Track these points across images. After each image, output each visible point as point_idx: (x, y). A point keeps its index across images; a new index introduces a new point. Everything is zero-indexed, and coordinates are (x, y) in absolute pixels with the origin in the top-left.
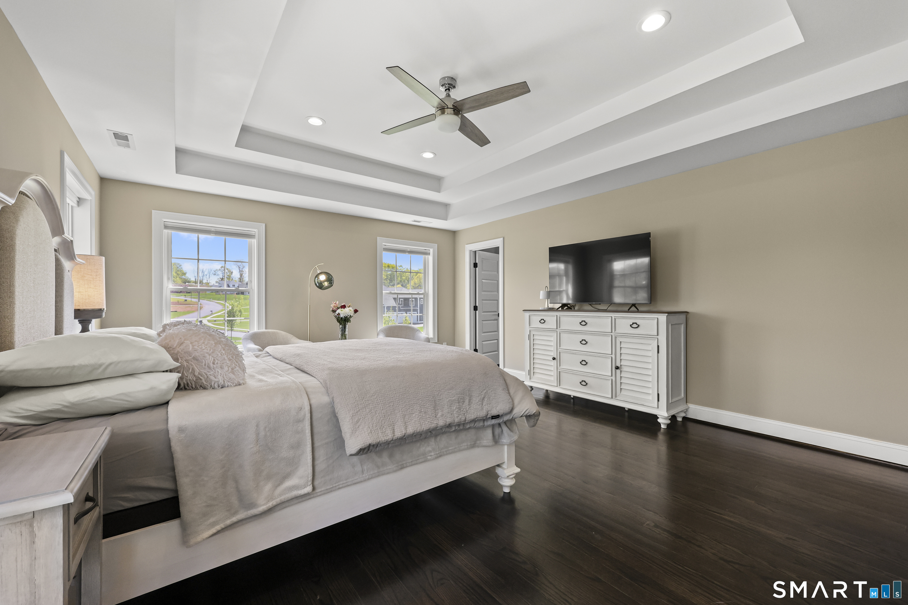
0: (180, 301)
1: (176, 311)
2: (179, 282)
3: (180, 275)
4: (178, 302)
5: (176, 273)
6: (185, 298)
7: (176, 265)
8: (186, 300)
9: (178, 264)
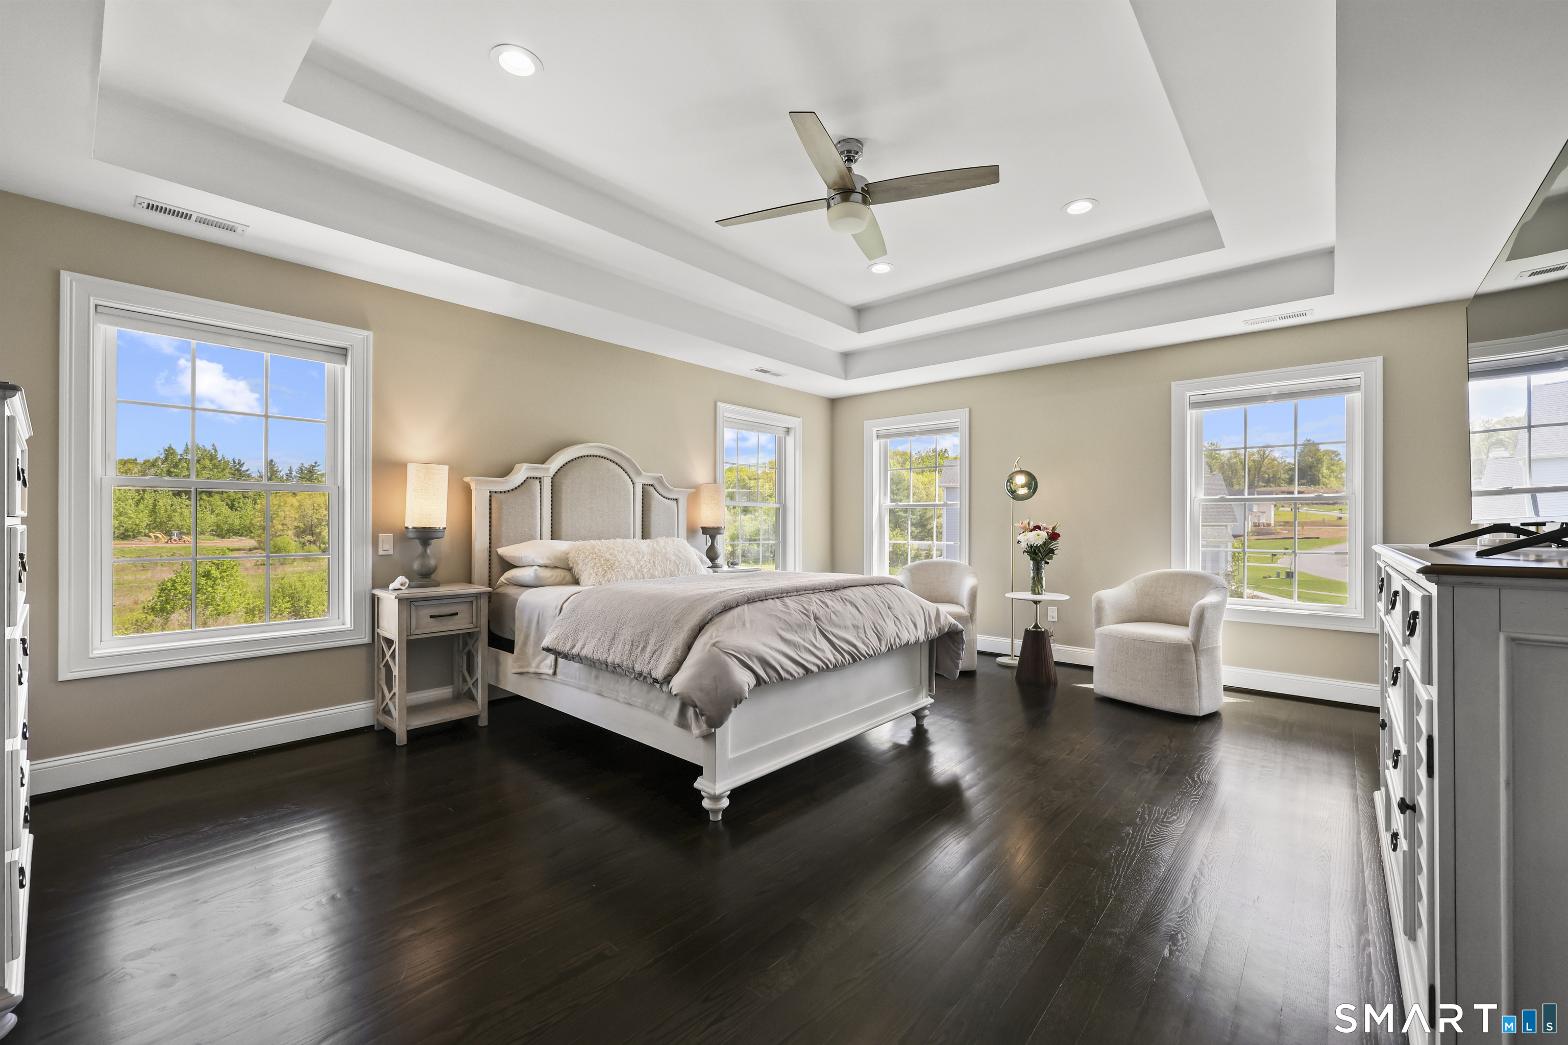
0: (1327, 519)
1: (1318, 538)
2: (1335, 485)
3: (1336, 472)
4: (1324, 520)
5: (1329, 469)
6: (1341, 513)
7: (1328, 455)
8: (1340, 518)
9: (1333, 452)
